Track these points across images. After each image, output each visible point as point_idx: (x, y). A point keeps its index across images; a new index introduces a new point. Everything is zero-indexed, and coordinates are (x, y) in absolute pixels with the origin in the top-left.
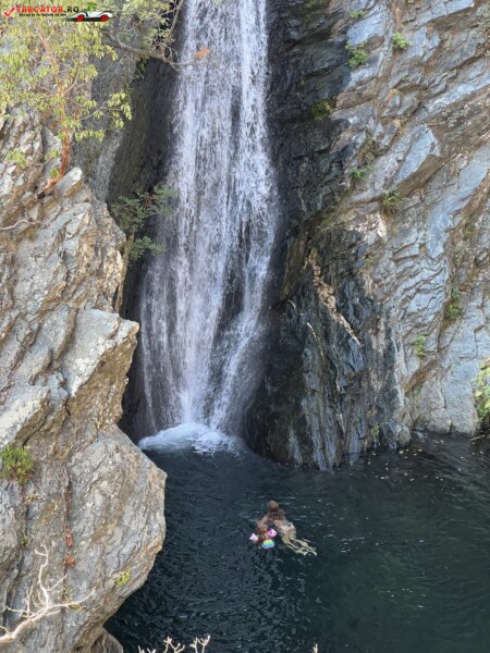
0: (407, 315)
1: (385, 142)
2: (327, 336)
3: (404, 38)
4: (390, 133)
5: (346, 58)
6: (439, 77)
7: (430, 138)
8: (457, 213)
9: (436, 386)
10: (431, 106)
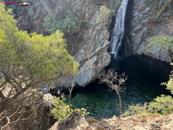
0: (136, 43)
1: (136, 26)
2: (128, 45)
3: (139, 15)
5: (133, 17)
6: (142, 19)
7: (141, 26)
8: (142, 33)
9: (138, 50)
10: (141, 22)
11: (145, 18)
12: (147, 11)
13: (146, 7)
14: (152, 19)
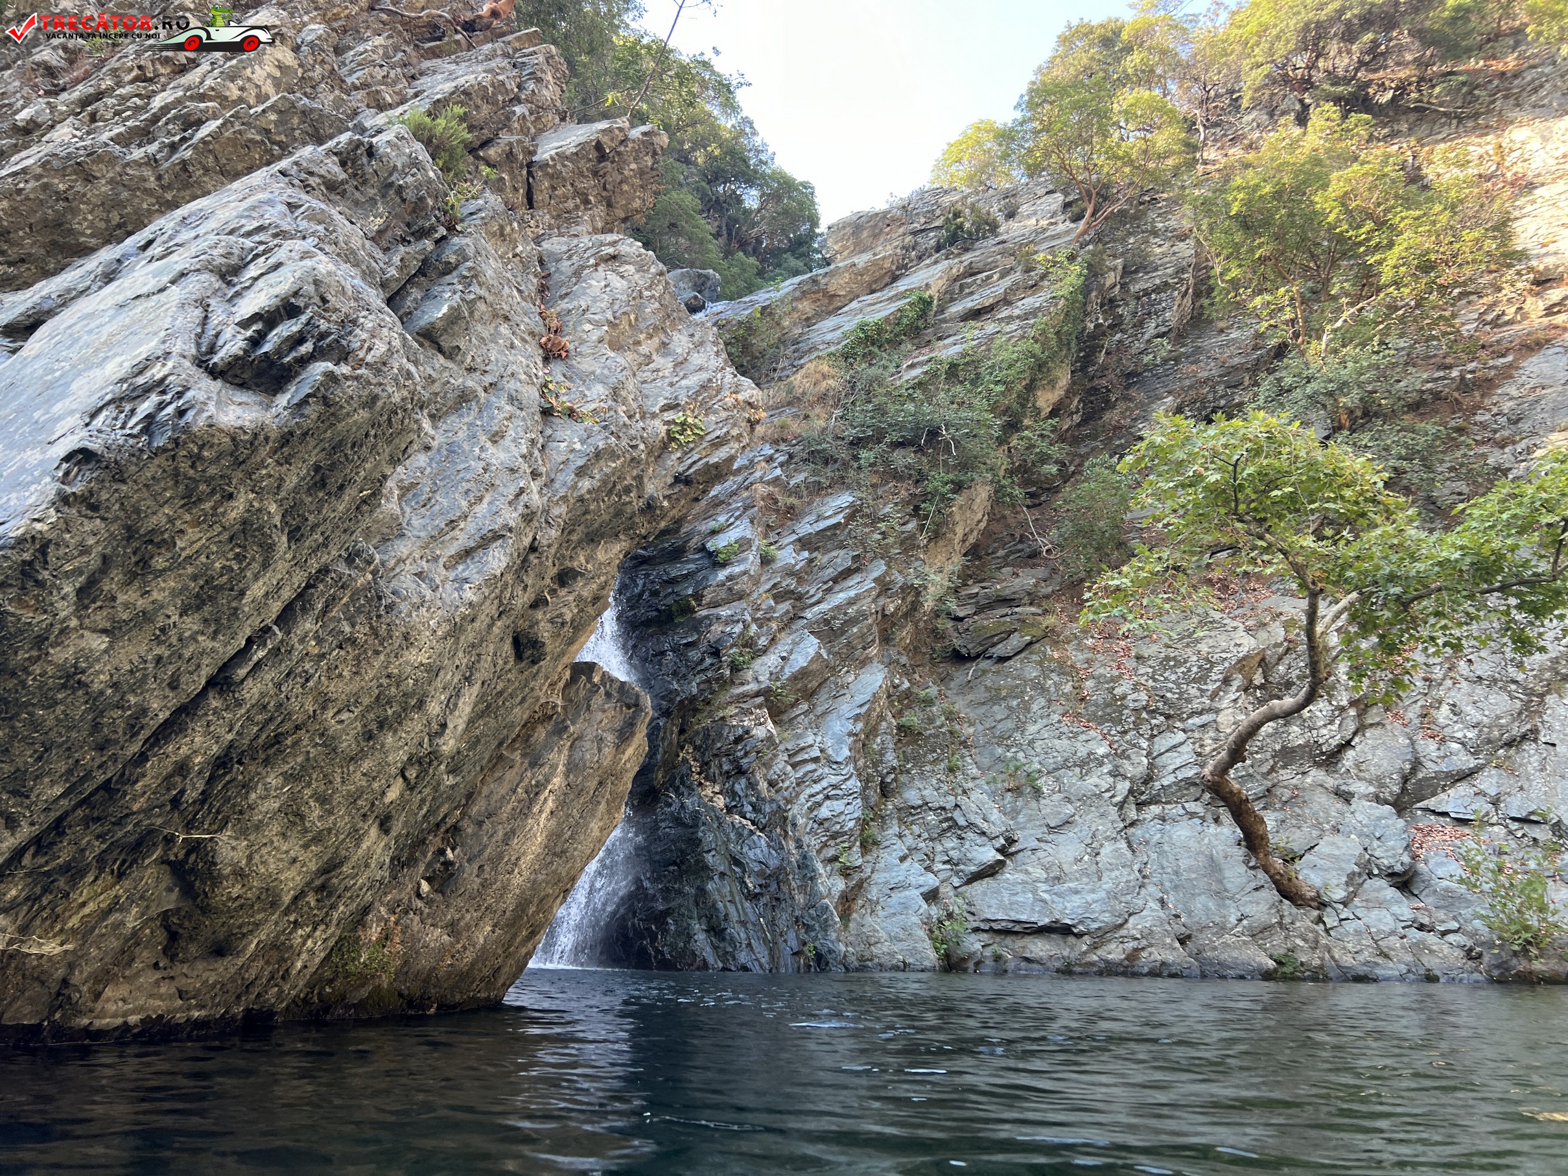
0: (818, 823)
1: (763, 641)
4: (767, 634)
7: (813, 642)
8: (857, 718)
9: (869, 919)
10: (809, 614)
11: (835, 580)
12: (840, 518)
13: (818, 489)
14: (907, 589)
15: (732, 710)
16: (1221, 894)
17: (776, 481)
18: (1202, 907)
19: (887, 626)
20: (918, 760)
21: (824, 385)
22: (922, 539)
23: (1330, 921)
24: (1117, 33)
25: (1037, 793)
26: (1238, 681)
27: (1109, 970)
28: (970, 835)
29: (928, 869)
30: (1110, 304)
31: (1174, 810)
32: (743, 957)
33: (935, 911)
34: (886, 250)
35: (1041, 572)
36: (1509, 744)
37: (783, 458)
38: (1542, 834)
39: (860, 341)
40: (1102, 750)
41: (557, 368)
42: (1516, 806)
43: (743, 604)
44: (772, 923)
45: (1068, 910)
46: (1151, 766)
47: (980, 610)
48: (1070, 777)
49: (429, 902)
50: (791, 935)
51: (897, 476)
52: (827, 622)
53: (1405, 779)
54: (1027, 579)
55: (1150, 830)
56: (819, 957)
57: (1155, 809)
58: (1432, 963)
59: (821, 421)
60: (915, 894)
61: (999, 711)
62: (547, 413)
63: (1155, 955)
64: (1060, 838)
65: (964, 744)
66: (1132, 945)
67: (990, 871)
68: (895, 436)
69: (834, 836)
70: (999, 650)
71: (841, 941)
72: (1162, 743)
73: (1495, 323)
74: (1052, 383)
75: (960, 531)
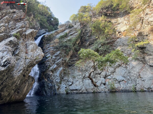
3: (52, 57)
7: (56, 65)
8: (60, 72)
9: (60, 90)
10: (56, 63)
11: (58, 60)
12: (59, 54)
13: (56, 51)
14: (65, 60)
15: (48, 72)
16: (89, 86)
17: (53, 50)
18: (88, 87)
19: (63, 64)
20: (65, 76)
21: (57, 41)
22: (66, 55)
23: (98, 88)
24: (86, 7)
25: (75, 78)
26: (92, 68)
27: (80, 93)
28: (69, 82)
29: (66, 85)
30: (84, 33)
31: (87, 79)
32: (48, 94)
33: (66, 89)
34: (63, 28)
35: (77, 58)
36: (113, 72)
37: (53, 48)
38: (115, 80)
39: (61, 37)
40: (81, 74)
41: (27, 54)
42: (113, 78)
43: (49, 62)
44: (51, 91)
45: (77, 88)
46: (85, 75)
47: (72, 61)
48: (78, 77)
49: (17, 94)
50: (53, 92)
51: (64, 50)
52: (57, 63)
53: (105, 76)
54: (76, 59)
55: (84, 81)
56: (55, 94)
57: (85, 79)
58: (106, 91)
59: (57, 45)
60: (64, 87)
61: (73, 71)
62: (26, 59)
63: (84, 91)
64: (77, 82)
65: (70, 74)
66: (82, 91)
67: (71, 85)
68: (64, 46)
69: (57, 83)
70: (73, 65)
71: (57, 92)
72: (86, 73)
73: (115, 36)
74: (78, 41)
75: (70, 54)
